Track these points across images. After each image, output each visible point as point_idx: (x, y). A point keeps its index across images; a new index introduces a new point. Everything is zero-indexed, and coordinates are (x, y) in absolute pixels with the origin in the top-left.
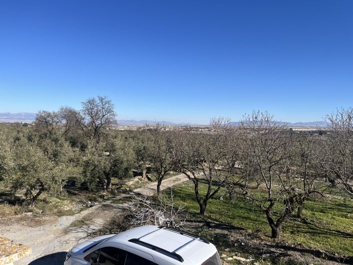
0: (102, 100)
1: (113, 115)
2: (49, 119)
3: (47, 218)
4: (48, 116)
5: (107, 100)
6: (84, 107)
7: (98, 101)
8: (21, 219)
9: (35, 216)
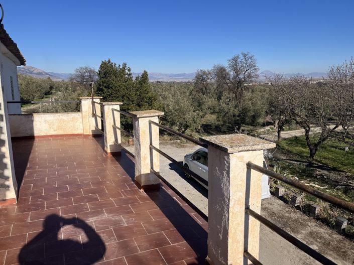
0: (245, 56)
1: (255, 69)
2: (205, 76)
3: (188, 145)
4: (204, 74)
5: (249, 55)
6: (229, 64)
7: (241, 57)
8: (173, 143)
9: (181, 143)
